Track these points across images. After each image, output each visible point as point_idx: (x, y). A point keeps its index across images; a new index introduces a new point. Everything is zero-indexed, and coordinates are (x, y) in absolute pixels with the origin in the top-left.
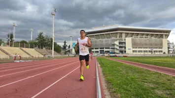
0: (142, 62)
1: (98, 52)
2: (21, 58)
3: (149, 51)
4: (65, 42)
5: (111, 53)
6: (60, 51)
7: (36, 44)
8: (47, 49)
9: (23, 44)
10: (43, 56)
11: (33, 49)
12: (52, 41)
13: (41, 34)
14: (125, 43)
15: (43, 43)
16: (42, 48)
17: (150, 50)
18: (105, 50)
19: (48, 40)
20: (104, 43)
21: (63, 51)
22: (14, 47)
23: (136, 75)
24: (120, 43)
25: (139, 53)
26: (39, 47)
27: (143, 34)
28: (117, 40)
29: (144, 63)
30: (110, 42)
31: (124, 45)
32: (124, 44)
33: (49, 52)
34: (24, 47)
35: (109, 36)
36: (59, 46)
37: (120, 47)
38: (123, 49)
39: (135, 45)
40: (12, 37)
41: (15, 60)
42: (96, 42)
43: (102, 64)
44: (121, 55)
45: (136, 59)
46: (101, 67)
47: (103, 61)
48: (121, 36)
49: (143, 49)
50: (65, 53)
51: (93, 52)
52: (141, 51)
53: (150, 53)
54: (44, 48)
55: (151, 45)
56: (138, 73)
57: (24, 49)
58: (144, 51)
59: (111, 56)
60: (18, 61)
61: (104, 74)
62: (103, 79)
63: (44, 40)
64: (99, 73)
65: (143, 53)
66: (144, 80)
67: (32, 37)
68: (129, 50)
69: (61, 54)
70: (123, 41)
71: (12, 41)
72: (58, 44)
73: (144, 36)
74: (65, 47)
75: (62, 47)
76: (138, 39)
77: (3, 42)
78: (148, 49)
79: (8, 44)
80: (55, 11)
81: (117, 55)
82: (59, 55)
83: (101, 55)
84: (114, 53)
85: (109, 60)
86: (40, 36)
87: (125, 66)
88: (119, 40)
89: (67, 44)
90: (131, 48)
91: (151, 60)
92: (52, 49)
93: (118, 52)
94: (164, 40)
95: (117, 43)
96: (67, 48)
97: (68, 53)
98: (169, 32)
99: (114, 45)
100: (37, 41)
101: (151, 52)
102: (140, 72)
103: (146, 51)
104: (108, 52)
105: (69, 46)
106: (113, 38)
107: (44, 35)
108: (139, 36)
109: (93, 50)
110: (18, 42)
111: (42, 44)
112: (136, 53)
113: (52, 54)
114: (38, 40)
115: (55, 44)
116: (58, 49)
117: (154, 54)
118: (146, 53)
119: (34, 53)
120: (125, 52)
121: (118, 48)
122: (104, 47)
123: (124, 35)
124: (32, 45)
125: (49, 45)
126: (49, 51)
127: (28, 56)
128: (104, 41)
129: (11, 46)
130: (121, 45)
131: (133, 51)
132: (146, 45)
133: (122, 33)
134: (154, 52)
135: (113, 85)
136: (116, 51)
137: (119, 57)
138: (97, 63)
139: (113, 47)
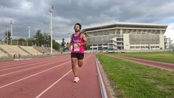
2: (20, 57)
3: (147, 47)
4: (63, 40)
5: (109, 50)
6: (59, 48)
7: (34, 42)
8: (46, 46)
9: (21, 42)
10: (42, 54)
11: (31, 47)
12: (50, 39)
14: (123, 39)
15: (41, 40)
16: (40, 46)
17: (147, 45)
18: (103, 46)
19: (46, 37)
20: (102, 39)
21: (61, 49)
22: (12, 45)
23: (137, 71)
24: (118, 39)
25: (137, 49)
26: (37, 45)
27: (140, 30)
28: (115, 36)
29: (142, 58)
30: (108, 39)
31: (121, 42)
32: (121, 40)
33: (48, 50)
34: (22, 45)
35: (107, 32)
36: (57, 44)
37: (118, 43)
38: (121, 45)
39: (132, 41)
40: (9, 35)
41: (14, 58)
42: (94, 38)
43: (102, 61)
44: (119, 51)
45: (134, 55)
46: (101, 63)
47: (102, 58)
48: (119, 33)
49: (140, 45)
50: (64, 51)
52: (139, 47)
53: (148, 49)
54: (42, 46)
55: (148, 40)
56: (137, 68)
57: (23, 47)
58: (142, 47)
59: (109, 53)
60: (18, 60)
61: (105, 71)
62: (105, 76)
63: (42, 38)
64: (100, 70)
65: (140, 49)
66: (145, 76)
67: (30, 35)
68: (127, 46)
69: (60, 51)
70: (121, 37)
71: (10, 39)
72: (56, 41)
73: (141, 32)
74: (63, 45)
75: (60, 44)
76: (136, 35)
77: (1, 40)
78: (145, 45)
79: (6, 42)
81: (116, 51)
82: (57, 53)
83: (99, 51)
84: (112, 49)
85: (108, 57)
86: (38, 33)
87: (124, 62)
88: (117, 36)
89: (65, 41)
90: (129, 44)
91: (150, 56)
92: (50, 46)
93: (116, 48)
94: (161, 36)
95: (115, 39)
96: (65, 45)
97: (67, 50)
98: (165, 27)
99: (112, 41)
100: (35, 39)
101: (148, 47)
102: (140, 68)
103: (144, 47)
104: (106, 48)
105: (68, 43)
106: (111, 35)
107: (42, 32)
108: (136, 32)
109: (91, 47)
110: (15, 40)
112: (134, 49)
113: (50, 51)
114: (36, 37)
115: (54, 41)
116: (56, 47)
117: (151, 50)
118: (143, 49)
119: (32, 50)
120: (123, 48)
121: (116, 44)
122: (103, 44)
124: (30, 43)
125: (47, 43)
126: (47, 48)
127: (26, 54)
128: (102, 37)
129: (9, 44)
130: (119, 42)
131: (131, 47)
132: (143, 41)
133: (119, 29)
134: (151, 47)
135: (115, 81)
136: (114, 48)
137: (117, 53)
138: (97, 60)
139: (111, 44)
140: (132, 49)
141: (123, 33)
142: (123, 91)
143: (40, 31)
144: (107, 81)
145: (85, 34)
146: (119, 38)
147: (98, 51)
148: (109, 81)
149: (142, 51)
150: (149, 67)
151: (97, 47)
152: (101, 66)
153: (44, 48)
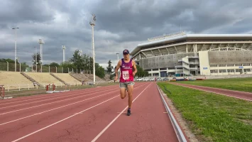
0: (229, 88)
1: (158, 74)
2: (54, 87)
3: (237, 71)
4: (110, 63)
5: (177, 75)
6: (104, 75)
7: (71, 67)
8: (86, 73)
9: (53, 68)
10: (81, 83)
12: (92, 62)
13: (76, 53)
14: (198, 59)
16: (79, 72)
17: (238, 67)
18: (168, 71)
19: (87, 60)
20: (166, 61)
21: (107, 76)
22: (43, 72)
23: (226, 109)
24: (190, 60)
25: (221, 74)
26: (75, 72)
27: (226, 45)
28: (185, 56)
29: (232, 89)
30: (174, 60)
31: (196, 63)
32: (196, 61)
33: (89, 78)
34: (55, 72)
35: (173, 50)
36: (102, 69)
37: (191, 66)
38: (196, 68)
39: (213, 61)
40: (38, 58)
41: (47, 89)
42: (154, 60)
43: (169, 94)
44: (192, 77)
45: (219, 84)
46: (168, 96)
47: (168, 88)
48: (191, 49)
49: (226, 68)
50: (111, 78)
51: (151, 74)
52: (224, 71)
53: (239, 73)
54: (82, 73)
55: (240, 60)
56: (227, 104)
57: (56, 74)
58: (229, 71)
59: (177, 80)
60: (52, 92)
61: (177, 108)
62: (178, 115)
63: (81, 61)
64: (170, 107)
65: (227, 73)
66: (241, 116)
67: (65, 58)
68: (205, 70)
69: (105, 80)
70: (196, 57)
71: (39, 64)
72: (100, 65)
73: (227, 48)
74: (109, 70)
75: (106, 69)
76: (219, 52)
77: (28, 66)
78: (235, 68)
79: (34, 68)
80: (95, 19)
81: (188, 78)
82: (102, 81)
83: (162, 78)
84: (182, 75)
85: (178, 86)
86: (76, 55)
87: (204, 95)
88: (189, 55)
89: (112, 65)
90: (208, 67)
91: (243, 84)
92: (92, 73)
93: (188, 73)
95: (185, 60)
96: (113, 70)
99: (181, 63)
100: (72, 63)
101: (240, 71)
102: (231, 103)
103: (232, 71)
104: (173, 73)
106: (180, 53)
107: (81, 54)
108: (219, 48)
109: (149, 72)
110: (47, 66)
111: (79, 66)
112: (216, 74)
113: (93, 79)
114: (73, 61)
115: (97, 66)
116: (100, 73)
117: (244, 75)
118: (232, 73)
119: (69, 79)
120: (199, 72)
121: (188, 67)
122: (167, 67)
123: (195, 48)
124: (66, 69)
125: (87, 68)
126: (88, 75)
127: (61, 84)
128: (166, 58)
129: (38, 71)
130: (193, 63)
131: (212, 71)
132: (230, 61)
133: (192, 44)
134: (245, 70)
135: (195, 123)
136: (185, 72)
137: (190, 80)
138: (161, 91)
139: (180, 66)
140: (213, 74)
141: (199, 50)
142: (209, 137)
143: (78, 52)
144: (183, 123)
145: (141, 53)
146: (193, 57)
147: (160, 78)
148: (185, 123)
149: (229, 77)
150: (244, 101)
151: (159, 72)
152: (169, 100)
153: (84, 75)
